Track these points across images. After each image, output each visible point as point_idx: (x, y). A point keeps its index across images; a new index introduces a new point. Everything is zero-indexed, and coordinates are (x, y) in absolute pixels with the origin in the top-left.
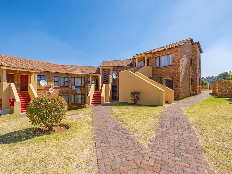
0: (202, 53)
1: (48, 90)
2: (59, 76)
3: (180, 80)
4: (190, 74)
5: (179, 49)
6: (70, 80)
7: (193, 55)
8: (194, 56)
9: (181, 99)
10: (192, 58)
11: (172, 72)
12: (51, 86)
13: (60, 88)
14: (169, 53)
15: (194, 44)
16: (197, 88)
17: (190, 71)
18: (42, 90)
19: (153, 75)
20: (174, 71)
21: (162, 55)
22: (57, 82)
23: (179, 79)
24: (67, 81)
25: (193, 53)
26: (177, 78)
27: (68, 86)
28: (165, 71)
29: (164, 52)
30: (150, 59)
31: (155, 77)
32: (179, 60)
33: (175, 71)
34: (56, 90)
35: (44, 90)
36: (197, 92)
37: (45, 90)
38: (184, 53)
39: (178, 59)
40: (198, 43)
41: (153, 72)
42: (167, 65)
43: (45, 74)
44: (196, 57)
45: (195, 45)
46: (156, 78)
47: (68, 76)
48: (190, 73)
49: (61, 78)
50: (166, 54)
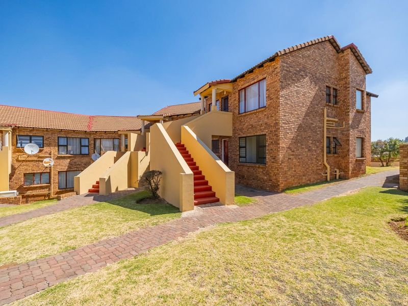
0: (370, 72)
1: (42, 161)
2: (69, 135)
3: (279, 144)
4: (325, 127)
5: (278, 64)
6: (92, 142)
7: (341, 80)
8: (343, 82)
9: (283, 191)
10: (337, 88)
11: (266, 124)
12: (51, 155)
13: (69, 157)
14: (261, 77)
15: (343, 51)
16: (348, 162)
17: (326, 118)
18: (32, 161)
19: (234, 130)
20: (269, 121)
21: (249, 84)
22: (66, 147)
23: (278, 140)
24: (87, 144)
25: (340, 73)
26: (275, 137)
27: (88, 154)
28: (253, 121)
29: (252, 76)
30: (230, 95)
31: (237, 135)
32: (279, 91)
33: (271, 121)
34: (62, 160)
35: (36, 161)
36: (347, 172)
37: (39, 161)
38: (302, 73)
39: (276, 90)
40: (352, 48)
41: (233, 124)
42: (258, 108)
43: (38, 133)
44: (346, 83)
45: (345, 53)
46: (240, 138)
47: (88, 136)
48: (325, 125)
49: (75, 139)
50: (256, 81)
